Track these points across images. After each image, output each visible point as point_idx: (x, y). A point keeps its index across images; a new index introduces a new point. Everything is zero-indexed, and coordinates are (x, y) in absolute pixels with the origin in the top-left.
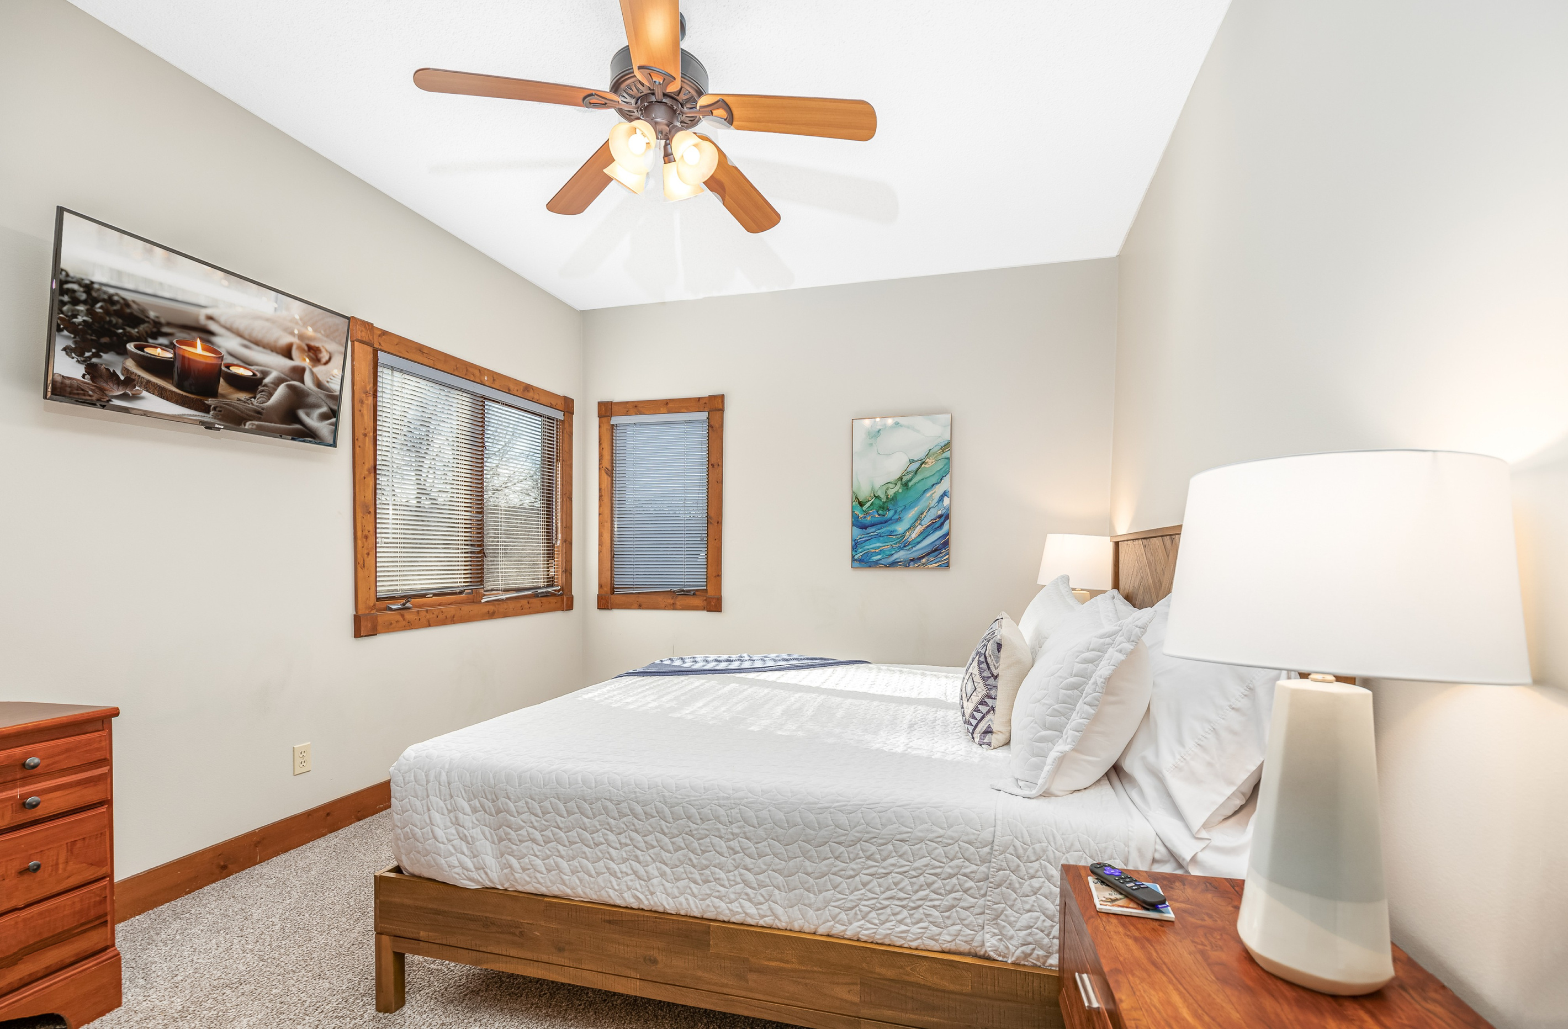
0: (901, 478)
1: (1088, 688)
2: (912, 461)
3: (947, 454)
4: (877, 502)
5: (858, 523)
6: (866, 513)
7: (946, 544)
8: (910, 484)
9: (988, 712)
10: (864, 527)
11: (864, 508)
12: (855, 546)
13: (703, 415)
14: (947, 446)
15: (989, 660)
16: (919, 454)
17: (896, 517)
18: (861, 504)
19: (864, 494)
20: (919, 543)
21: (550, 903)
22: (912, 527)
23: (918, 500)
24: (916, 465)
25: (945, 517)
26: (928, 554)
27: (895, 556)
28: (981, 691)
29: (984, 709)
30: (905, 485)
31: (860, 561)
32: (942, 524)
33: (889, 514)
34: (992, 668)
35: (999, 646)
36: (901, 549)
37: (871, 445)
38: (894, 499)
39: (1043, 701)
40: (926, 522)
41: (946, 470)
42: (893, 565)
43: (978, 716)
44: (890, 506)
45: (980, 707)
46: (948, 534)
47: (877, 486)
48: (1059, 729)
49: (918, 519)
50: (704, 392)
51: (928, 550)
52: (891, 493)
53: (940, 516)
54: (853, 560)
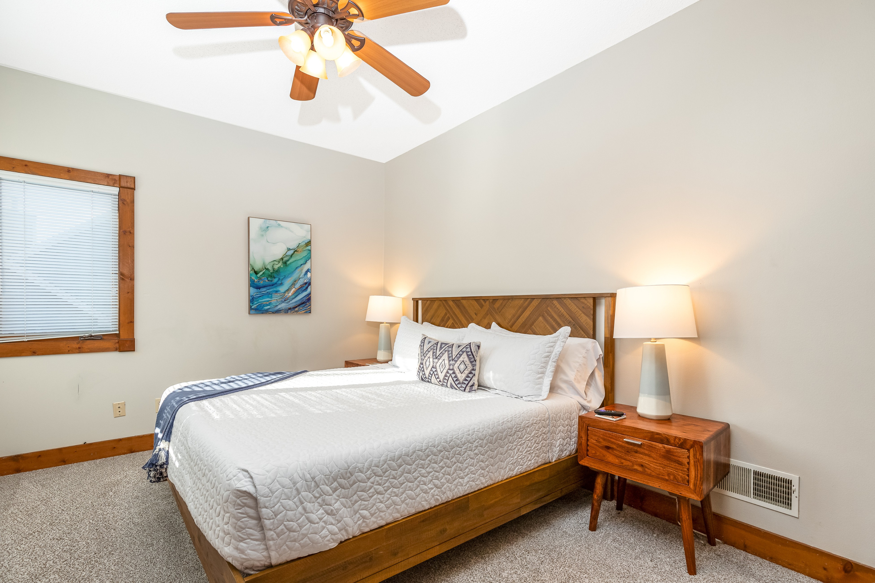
0: (282, 259)
1: (552, 356)
2: (289, 249)
3: (309, 248)
4: (267, 272)
5: (252, 284)
6: (260, 279)
7: (309, 299)
8: (288, 263)
9: (473, 376)
10: (258, 288)
11: (258, 275)
12: (252, 300)
13: (116, 190)
14: (309, 243)
15: (474, 354)
16: (293, 245)
17: (280, 282)
18: (256, 273)
19: (258, 266)
20: (293, 299)
21: (389, 529)
22: (288, 290)
23: (293, 272)
24: (292, 252)
25: (309, 284)
26: (299, 305)
27: (279, 307)
28: (470, 367)
29: (471, 375)
30: (285, 263)
31: (256, 309)
32: (307, 288)
33: (275, 280)
34: (475, 356)
35: (479, 347)
36: (283, 302)
37: (263, 235)
38: (277, 271)
39: (535, 364)
40: (298, 286)
41: (309, 258)
42: (278, 312)
43: (469, 379)
44: (275, 275)
45: (469, 375)
46: (310, 294)
47: (267, 262)
48: (543, 373)
49: (293, 284)
50: (116, 170)
51: (299, 303)
52: (276, 267)
53: (306, 283)
54: (250, 308)
